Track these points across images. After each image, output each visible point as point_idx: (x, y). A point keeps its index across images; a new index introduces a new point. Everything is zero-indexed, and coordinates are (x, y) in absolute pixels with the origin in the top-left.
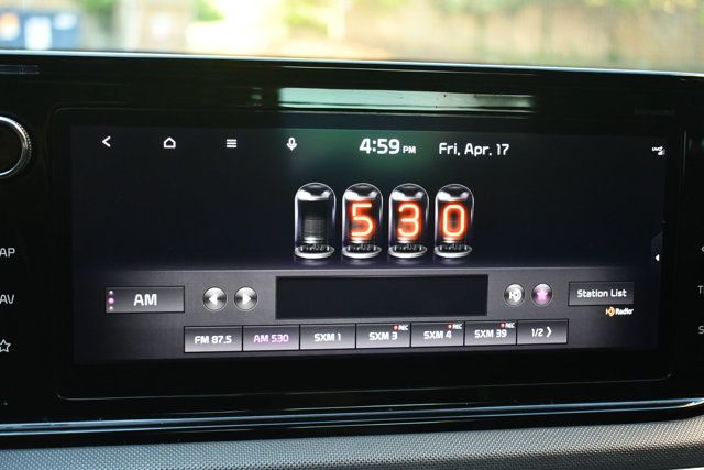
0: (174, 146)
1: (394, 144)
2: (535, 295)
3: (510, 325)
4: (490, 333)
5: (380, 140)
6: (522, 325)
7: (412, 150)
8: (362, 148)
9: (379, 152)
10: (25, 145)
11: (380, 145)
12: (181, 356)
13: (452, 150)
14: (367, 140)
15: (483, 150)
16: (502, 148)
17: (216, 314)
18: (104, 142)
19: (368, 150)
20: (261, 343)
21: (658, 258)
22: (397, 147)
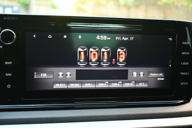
0: (51, 37)
1: (105, 37)
2: (140, 75)
3: (134, 82)
4: (129, 84)
5: (102, 36)
6: (137, 82)
7: (109, 39)
8: (97, 38)
9: (101, 39)
10: (15, 37)
11: (101, 37)
12: (52, 89)
13: (119, 39)
14: (98, 36)
15: (127, 39)
16: (132, 38)
17: (61, 79)
18: (34, 36)
19: (99, 38)
20: (72, 86)
21: (170, 66)
22: (106, 38)
